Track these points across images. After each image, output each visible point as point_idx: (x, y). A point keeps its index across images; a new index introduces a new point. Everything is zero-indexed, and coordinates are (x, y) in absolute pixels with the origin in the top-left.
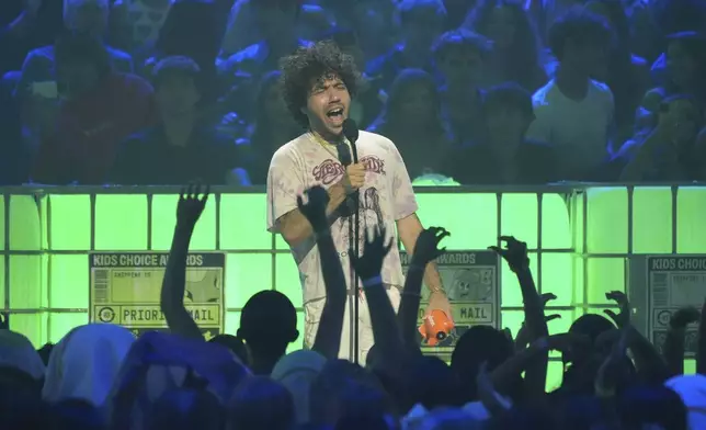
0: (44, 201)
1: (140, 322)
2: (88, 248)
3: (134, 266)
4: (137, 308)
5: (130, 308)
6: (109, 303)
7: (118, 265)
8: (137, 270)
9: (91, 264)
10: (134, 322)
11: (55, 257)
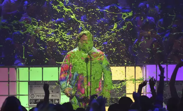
0: (17, 69)
1: (41, 98)
2: (28, 80)
3: (39, 84)
4: (40, 95)
5: (38, 95)
6: (33, 93)
7: (35, 84)
8: (39, 85)
9: (29, 84)
10: (39, 98)
11: (20, 82)
